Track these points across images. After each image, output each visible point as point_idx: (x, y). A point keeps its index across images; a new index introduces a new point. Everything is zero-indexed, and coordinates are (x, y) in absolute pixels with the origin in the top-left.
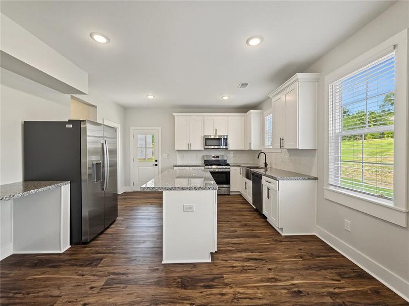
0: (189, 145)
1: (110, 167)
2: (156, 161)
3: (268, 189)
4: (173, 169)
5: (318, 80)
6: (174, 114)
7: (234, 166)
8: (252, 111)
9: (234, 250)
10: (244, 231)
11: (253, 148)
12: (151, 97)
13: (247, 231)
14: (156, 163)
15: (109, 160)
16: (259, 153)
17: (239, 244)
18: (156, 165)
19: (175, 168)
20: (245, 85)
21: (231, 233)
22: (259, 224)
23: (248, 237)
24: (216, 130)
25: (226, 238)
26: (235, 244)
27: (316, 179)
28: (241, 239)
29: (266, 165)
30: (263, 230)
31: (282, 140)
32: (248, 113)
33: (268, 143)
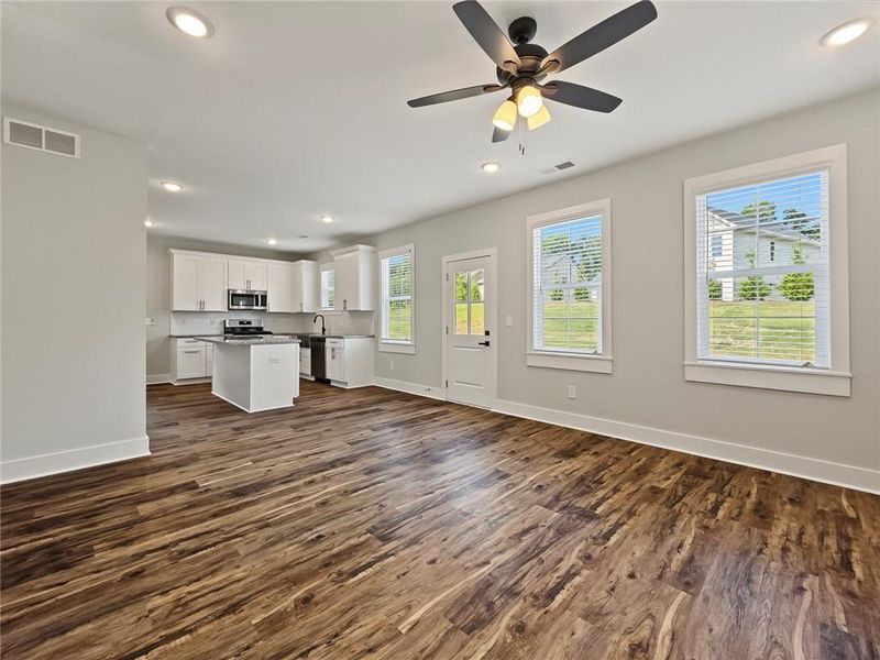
3: (333, 350)
5: (374, 252)
11: (304, 311)
16: (314, 317)
27: (374, 336)
31: (345, 301)
32: (298, 262)
33: (325, 304)
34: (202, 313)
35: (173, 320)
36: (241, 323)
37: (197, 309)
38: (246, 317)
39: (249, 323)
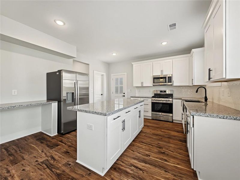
0: (142, 83)
1: (79, 96)
2: (124, 93)
4: (130, 99)
6: (133, 63)
7: (176, 99)
8: (193, 50)
9: (130, 174)
10: (157, 158)
12: (114, 54)
13: (161, 159)
14: (124, 95)
15: (79, 93)
17: (140, 169)
18: (124, 96)
19: (132, 98)
20: (173, 26)
21: (143, 156)
22: (179, 156)
23: (155, 166)
24: (162, 71)
25: (135, 159)
26: (137, 167)
28: (147, 165)
29: (206, 99)
30: (178, 164)
34: (142, 87)
35: (136, 90)
36: (161, 91)
37: (140, 85)
38: (163, 88)
39: (165, 92)
